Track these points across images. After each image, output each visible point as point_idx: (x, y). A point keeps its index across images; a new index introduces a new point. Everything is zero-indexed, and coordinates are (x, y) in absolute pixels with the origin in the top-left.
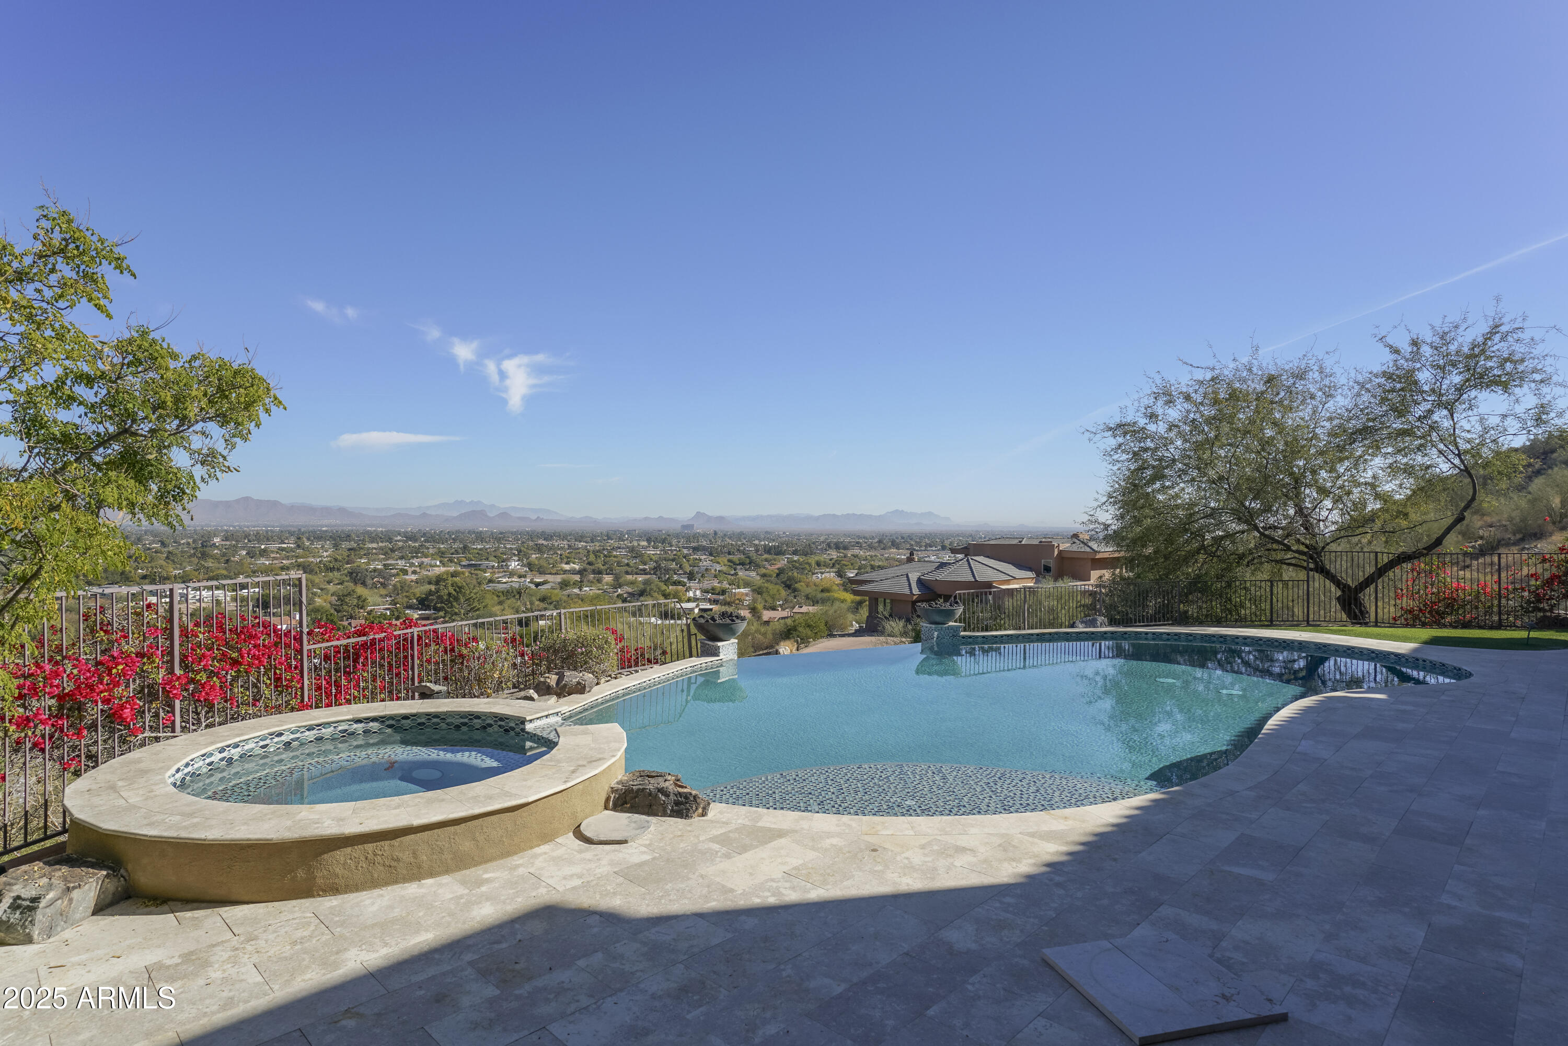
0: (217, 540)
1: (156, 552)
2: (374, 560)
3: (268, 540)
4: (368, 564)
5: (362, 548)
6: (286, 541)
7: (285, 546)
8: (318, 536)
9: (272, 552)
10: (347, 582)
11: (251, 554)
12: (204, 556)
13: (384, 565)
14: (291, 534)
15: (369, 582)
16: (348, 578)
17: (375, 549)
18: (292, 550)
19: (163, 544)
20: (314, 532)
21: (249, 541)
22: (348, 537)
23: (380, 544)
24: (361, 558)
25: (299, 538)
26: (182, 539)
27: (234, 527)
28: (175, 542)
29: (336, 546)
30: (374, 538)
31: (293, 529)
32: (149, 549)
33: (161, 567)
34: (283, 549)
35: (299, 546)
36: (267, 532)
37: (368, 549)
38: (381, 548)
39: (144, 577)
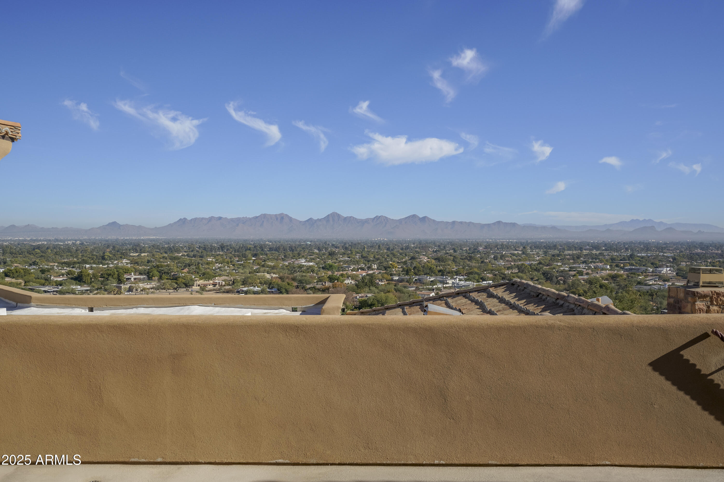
0: (481, 248)
1: (450, 255)
2: (565, 264)
3: (508, 248)
4: (561, 266)
5: (561, 255)
6: (517, 249)
7: (516, 252)
8: (536, 246)
9: (508, 256)
10: (541, 279)
11: (495, 258)
12: (471, 259)
13: (570, 267)
14: (522, 244)
15: (555, 279)
16: (542, 277)
17: (569, 255)
18: (518, 255)
19: (455, 251)
20: (535, 243)
21: (498, 249)
22: (555, 247)
23: (574, 252)
24: (558, 262)
25: (524, 248)
26: (464, 247)
27: (492, 239)
28: (461, 249)
29: (545, 253)
30: (571, 246)
31: (523, 241)
32: (447, 253)
33: (449, 265)
34: (514, 255)
35: (523, 253)
36: (508, 243)
37: (565, 255)
38: (573, 255)
39: (440, 271)
